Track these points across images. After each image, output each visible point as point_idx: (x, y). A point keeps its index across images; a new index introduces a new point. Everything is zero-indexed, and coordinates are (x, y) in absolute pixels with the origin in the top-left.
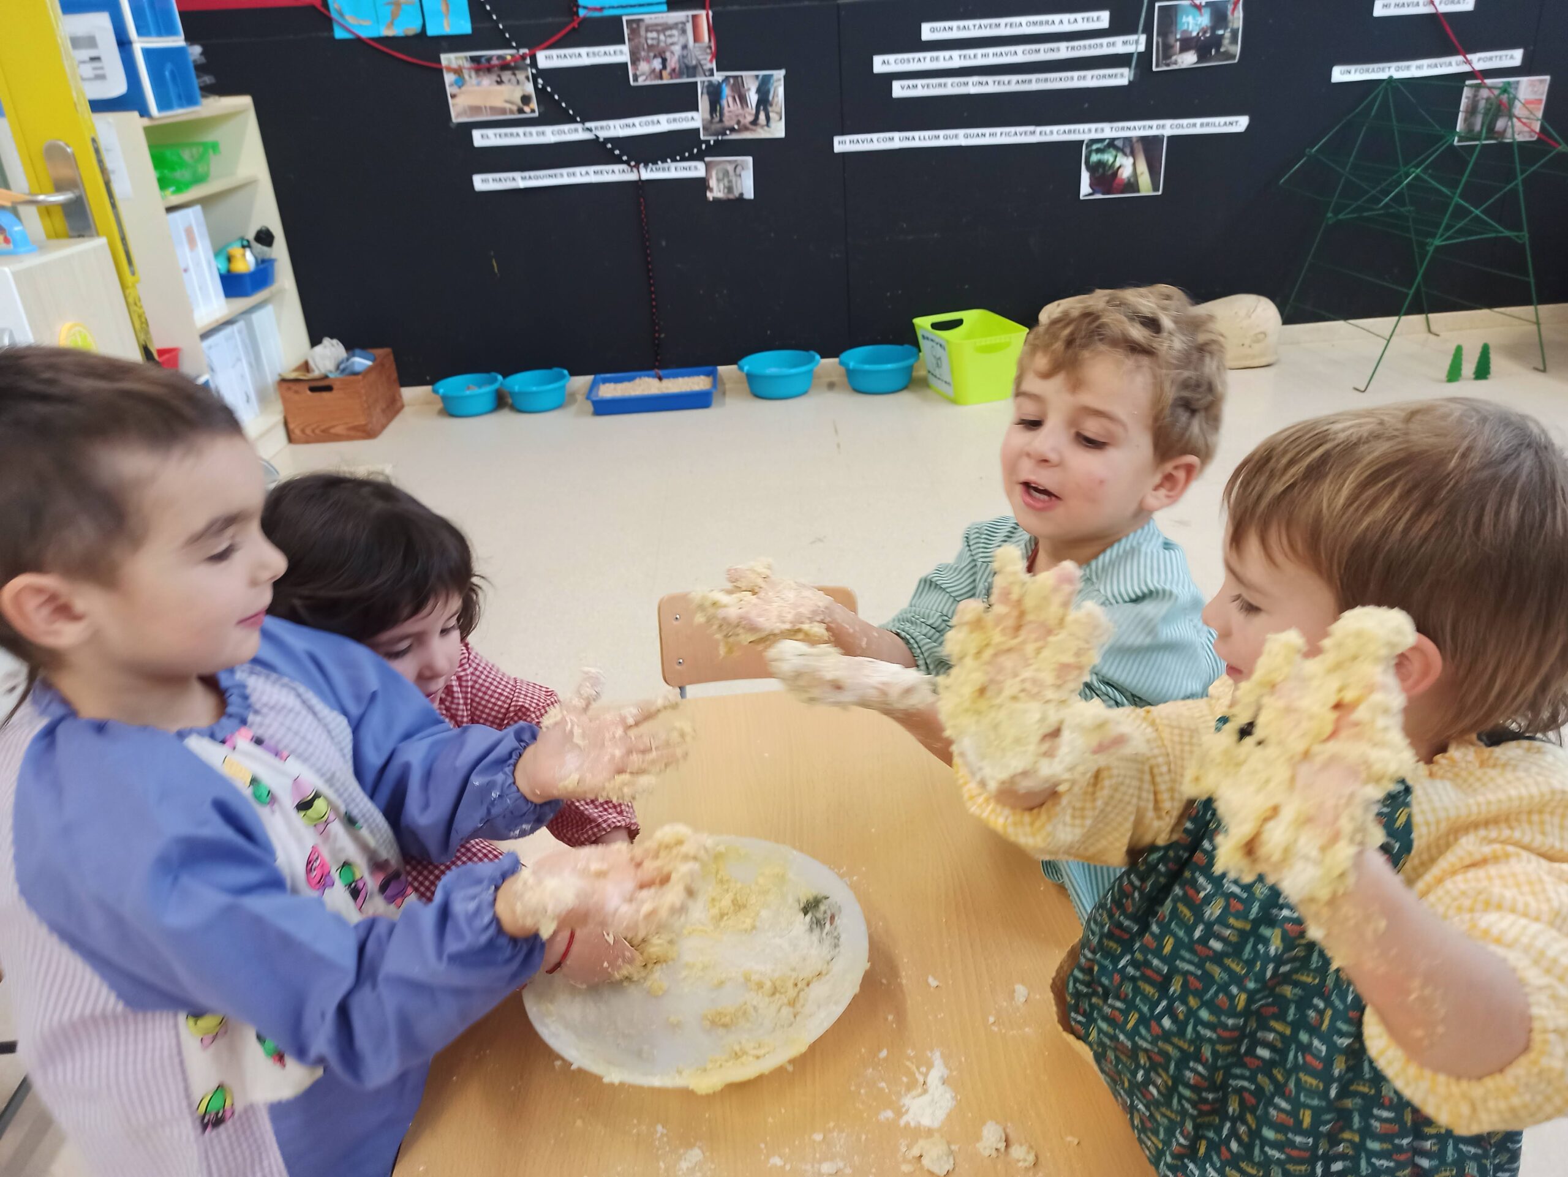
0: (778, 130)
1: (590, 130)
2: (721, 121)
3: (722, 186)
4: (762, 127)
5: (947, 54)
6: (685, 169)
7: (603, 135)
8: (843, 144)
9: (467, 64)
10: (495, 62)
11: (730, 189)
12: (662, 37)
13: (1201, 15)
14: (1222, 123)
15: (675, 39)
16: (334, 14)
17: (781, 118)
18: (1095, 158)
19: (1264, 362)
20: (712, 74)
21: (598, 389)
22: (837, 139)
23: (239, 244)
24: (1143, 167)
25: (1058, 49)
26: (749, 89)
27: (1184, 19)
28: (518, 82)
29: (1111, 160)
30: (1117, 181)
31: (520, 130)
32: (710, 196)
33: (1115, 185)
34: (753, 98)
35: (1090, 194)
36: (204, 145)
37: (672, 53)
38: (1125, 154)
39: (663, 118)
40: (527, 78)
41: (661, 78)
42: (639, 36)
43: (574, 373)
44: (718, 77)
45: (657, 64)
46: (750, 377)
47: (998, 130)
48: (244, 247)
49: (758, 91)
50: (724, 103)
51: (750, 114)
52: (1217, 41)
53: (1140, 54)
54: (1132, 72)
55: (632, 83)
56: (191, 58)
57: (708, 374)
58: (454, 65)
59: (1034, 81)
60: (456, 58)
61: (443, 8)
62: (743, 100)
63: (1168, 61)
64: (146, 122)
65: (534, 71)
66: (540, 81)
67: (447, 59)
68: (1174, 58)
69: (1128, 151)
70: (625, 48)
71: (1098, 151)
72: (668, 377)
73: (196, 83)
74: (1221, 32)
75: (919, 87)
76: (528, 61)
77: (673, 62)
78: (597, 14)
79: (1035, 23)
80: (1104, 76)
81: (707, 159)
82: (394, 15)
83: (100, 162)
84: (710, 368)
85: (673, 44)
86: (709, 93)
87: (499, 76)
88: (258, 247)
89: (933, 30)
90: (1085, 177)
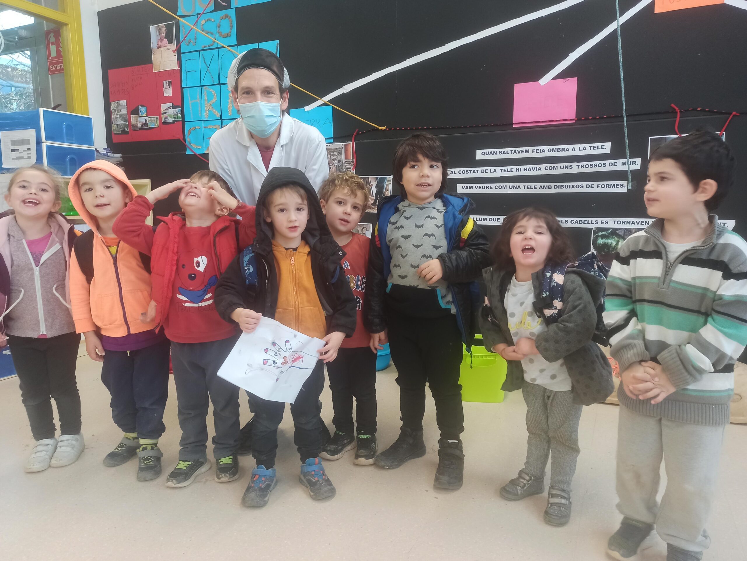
5: (493, 168)
12: (329, 156)
15: (335, 157)
16: (187, 143)
18: (600, 241)
25: (571, 167)
26: (372, 185)
29: (614, 243)
34: (374, 190)
37: (333, 164)
49: (377, 186)
51: (372, 199)
53: (636, 171)
54: (630, 184)
59: (553, 187)
62: (368, 191)
71: (603, 237)
75: (474, 188)
77: (333, 169)
79: (554, 150)
80: (607, 186)
89: (484, 154)
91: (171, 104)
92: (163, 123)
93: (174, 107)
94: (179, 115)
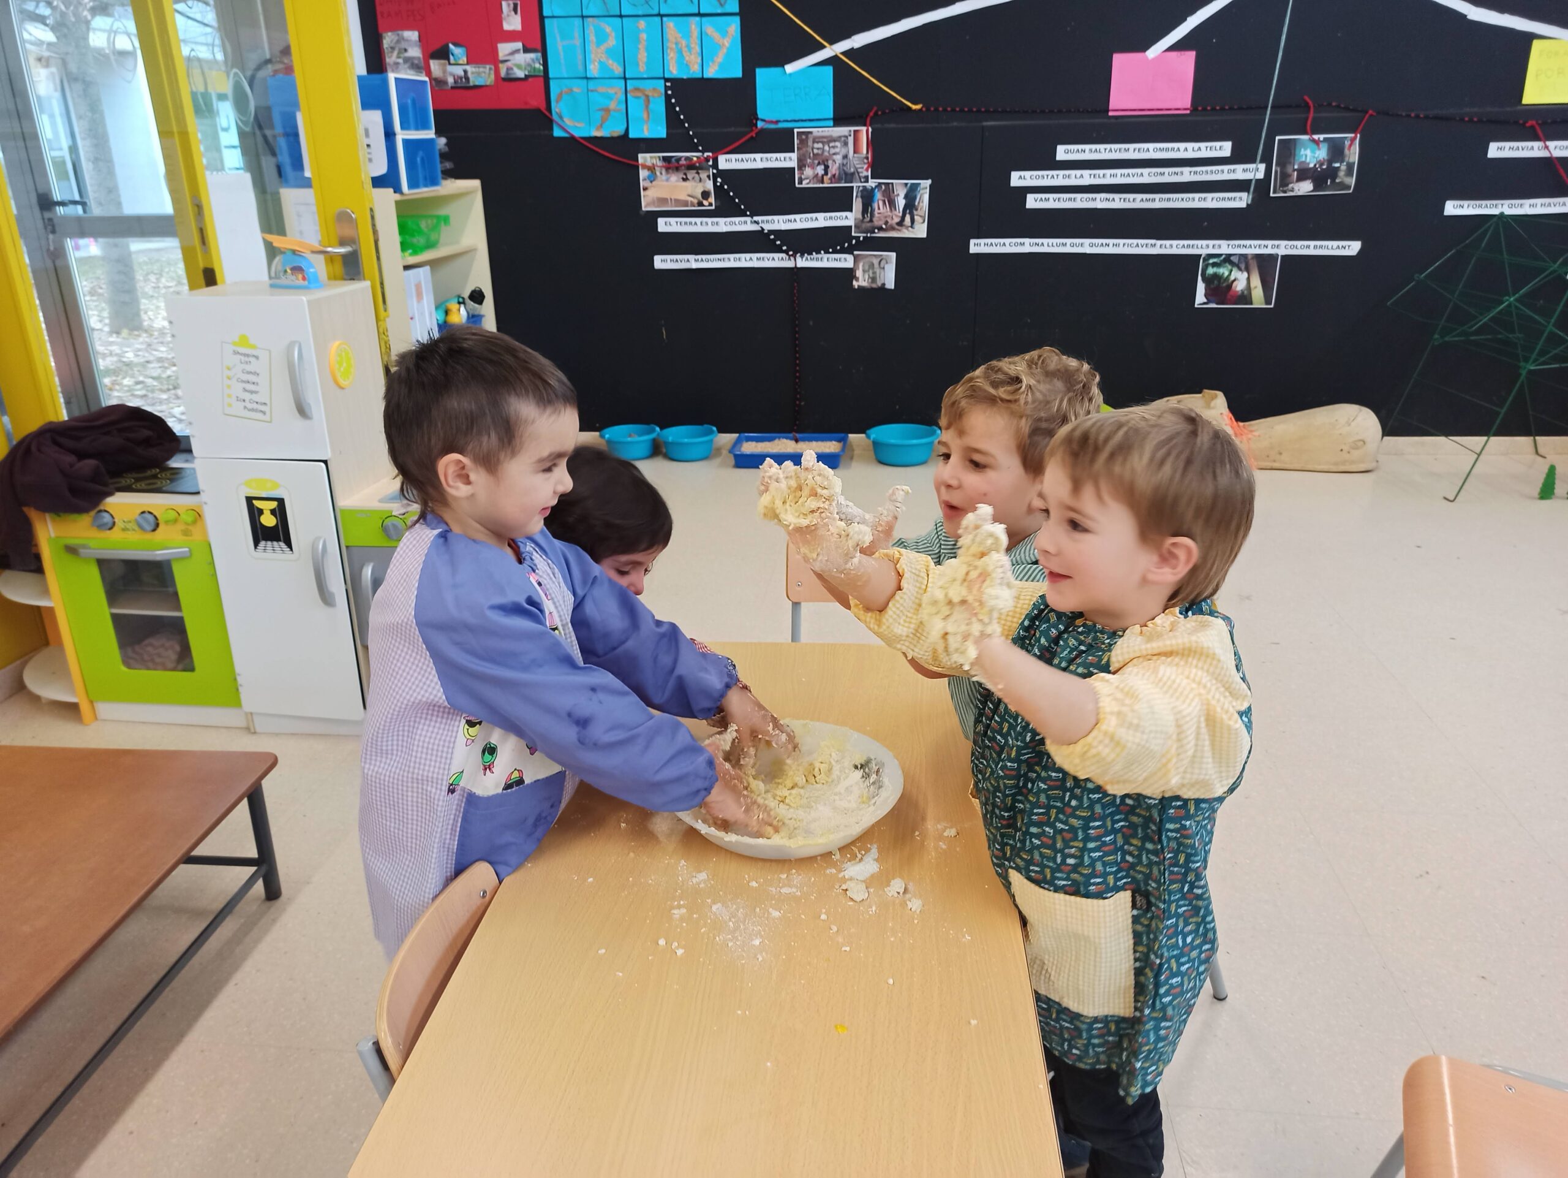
0: (921, 231)
1: (757, 223)
2: (871, 221)
3: (867, 277)
4: (907, 228)
5: (1078, 172)
6: (836, 260)
7: (767, 227)
8: (978, 246)
9: (660, 163)
10: (683, 162)
11: (874, 279)
12: (826, 148)
13: (1319, 149)
14: (1335, 247)
15: (837, 150)
16: (555, 117)
17: (924, 221)
18: (1211, 271)
19: (1362, 467)
20: (867, 181)
21: (741, 446)
22: (972, 242)
23: (456, 300)
24: (1256, 282)
25: (1182, 173)
26: (898, 195)
27: (1303, 152)
28: (700, 180)
29: (1226, 274)
30: (1231, 293)
31: (698, 220)
32: (855, 284)
33: (1229, 297)
34: (901, 202)
35: (1204, 303)
36: (438, 217)
37: (834, 161)
38: (1240, 269)
39: (821, 216)
40: (709, 177)
41: (822, 182)
42: (807, 146)
43: (721, 430)
44: (872, 183)
45: (820, 170)
46: (876, 445)
47: (1121, 241)
48: (459, 303)
49: (906, 197)
50: (875, 205)
51: (897, 216)
52: (1333, 173)
53: (1258, 181)
54: (1251, 197)
55: (797, 185)
56: (438, 147)
57: (839, 441)
58: (649, 163)
59: (1157, 200)
60: (651, 157)
61: (645, 116)
62: (892, 204)
63: (1285, 189)
64: (398, 197)
65: (715, 171)
66: (719, 180)
67: (643, 158)
68: (1291, 186)
69: (1243, 266)
70: (794, 156)
71: (1214, 265)
72: (804, 440)
73: (439, 167)
74: (1337, 165)
75: (1051, 200)
76: (711, 163)
77: (834, 169)
78: (773, 126)
79: (1161, 150)
80: (1224, 199)
81: (856, 253)
82: (604, 120)
83: (374, 225)
84: (842, 435)
85: (834, 154)
86: (862, 197)
87: (685, 174)
88: (471, 304)
89: (1067, 152)
90: (1201, 287)
91: (519, 45)
92: (504, 80)
93: (526, 50)
94: (537, 65)
